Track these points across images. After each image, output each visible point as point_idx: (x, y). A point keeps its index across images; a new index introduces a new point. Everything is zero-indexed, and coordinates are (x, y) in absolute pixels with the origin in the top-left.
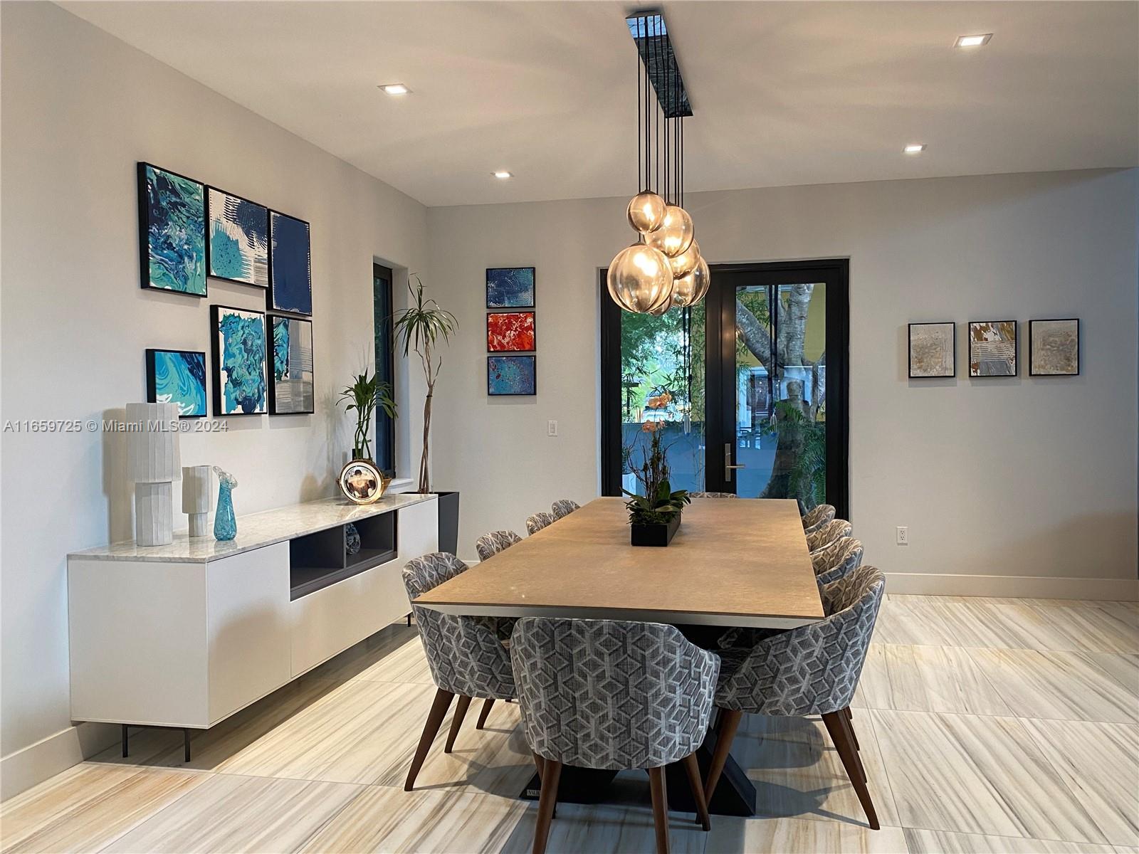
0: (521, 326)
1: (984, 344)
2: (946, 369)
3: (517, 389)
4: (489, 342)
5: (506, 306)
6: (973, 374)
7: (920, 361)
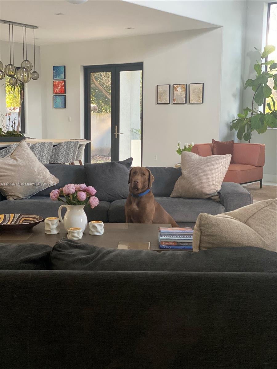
0: (61, 85)
1: (177, 92)
2: (167, 101)
3: (60, 106)
4: (54, 91)
5: (58, 78)
6: (174, 103)
7: (160, 98)
